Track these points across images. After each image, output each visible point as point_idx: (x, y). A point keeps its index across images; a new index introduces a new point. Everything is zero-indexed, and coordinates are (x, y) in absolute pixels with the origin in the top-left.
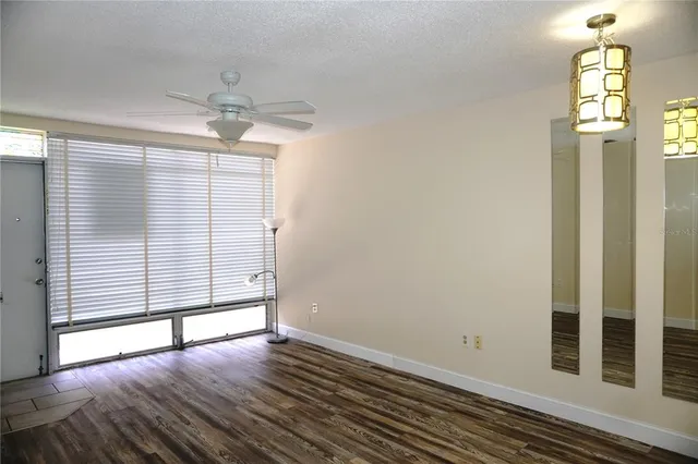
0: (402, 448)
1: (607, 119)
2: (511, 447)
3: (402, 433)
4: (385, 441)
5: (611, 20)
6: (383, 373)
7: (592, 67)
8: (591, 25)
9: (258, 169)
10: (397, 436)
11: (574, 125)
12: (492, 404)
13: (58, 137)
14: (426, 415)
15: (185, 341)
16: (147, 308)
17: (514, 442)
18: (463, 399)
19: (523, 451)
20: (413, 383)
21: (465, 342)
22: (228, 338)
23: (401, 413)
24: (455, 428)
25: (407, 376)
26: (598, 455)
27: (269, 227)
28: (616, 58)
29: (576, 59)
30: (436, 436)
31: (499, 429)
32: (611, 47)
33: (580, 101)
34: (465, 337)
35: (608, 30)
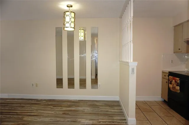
0: (18, 116)
1: (71, 27)
2: (49, 108)
3: (17, 113)
4: (11, 116)
5: (72, 6)
6: (5, 100)
7: (68, 15)
8: (68, 6)
10: (15, 114)
11: (64, 28)
12: (41, 100)
14: (23, 107)
17: (49, 107)
18: (33, 101)
19: (52, 108)
20: (16, 100)
21: (33, 86)
23: (15, 108)
24: (33, 108)
25: (14, 99)
26: (68, 104)
28: (73, 15)
29: (65, 13)
30: (28, 111)
31: (45, 105)
32: (72, 12)
33: (65, 23)
34: (33, 84)
35: (71, 8)
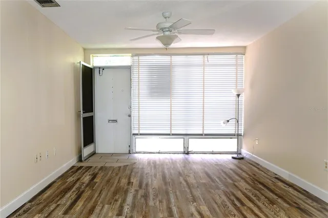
9: (234, 62)
13: (135, 56)
15: (189, 150)
16: (171, 132)
22: (213, 153)
27: (236, 93)
